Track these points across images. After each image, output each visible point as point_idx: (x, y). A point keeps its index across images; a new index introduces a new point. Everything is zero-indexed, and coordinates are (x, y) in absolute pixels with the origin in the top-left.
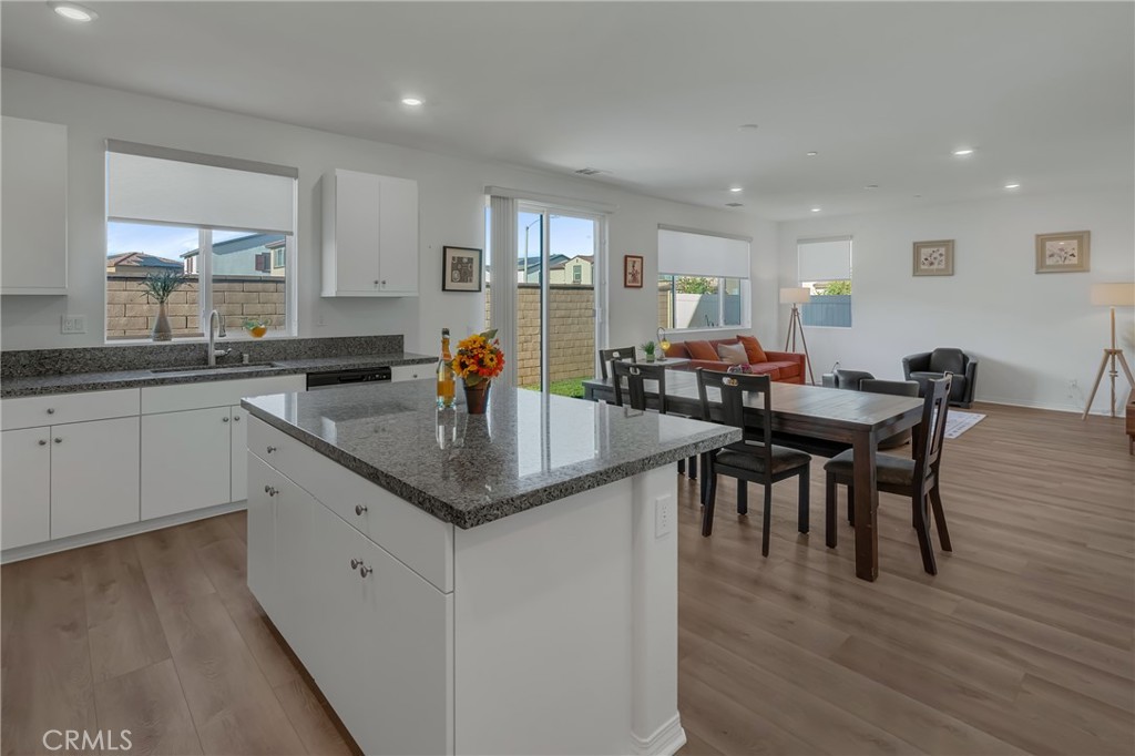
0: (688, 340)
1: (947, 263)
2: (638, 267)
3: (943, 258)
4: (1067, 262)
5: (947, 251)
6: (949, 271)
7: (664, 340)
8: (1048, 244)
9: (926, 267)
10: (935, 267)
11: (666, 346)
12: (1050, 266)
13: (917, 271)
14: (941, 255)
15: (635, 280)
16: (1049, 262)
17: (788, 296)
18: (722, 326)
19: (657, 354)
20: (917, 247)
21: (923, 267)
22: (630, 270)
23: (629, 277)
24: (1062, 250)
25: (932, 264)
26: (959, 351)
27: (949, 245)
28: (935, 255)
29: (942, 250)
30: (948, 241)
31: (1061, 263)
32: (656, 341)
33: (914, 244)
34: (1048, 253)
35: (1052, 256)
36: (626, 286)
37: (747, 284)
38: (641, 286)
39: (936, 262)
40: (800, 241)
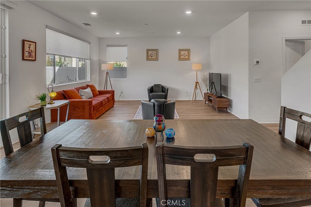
0: (65, 89)
1: (156, 56)
2: (32, 48)
3: (155, 55)
4: (185, 57)
5: (156, 52)
6: (156, 59)
7: (53, 91)
8: (181, 52)
9: (150, 58)
10: (153, 57)
11: (53, 95)
12: (182, 59)
13: (148, 59)
14: (154, 54)
15: (30, 55)
16: (182, 57)
17: (104, 67)
18: (78, 81)
19: (48, 100)
20: (148, 50)
21: (149, 58)
22: (27, 49)
23: (26, 54)
24: (184, 54)
25: (152, 57)
26: (160, 85)
27: (157, 50)
28: (153, 54)
29: (155, 52)
30: (157, 49)
31: (184, 58)
32: (47, 93)
33: (147, 50)
34: (181, 55)
35: (182, 55)
36: (23, 59)
37: (88, 62)
38: (35, 60)
39: (153, 56)
40: (108, 46)
